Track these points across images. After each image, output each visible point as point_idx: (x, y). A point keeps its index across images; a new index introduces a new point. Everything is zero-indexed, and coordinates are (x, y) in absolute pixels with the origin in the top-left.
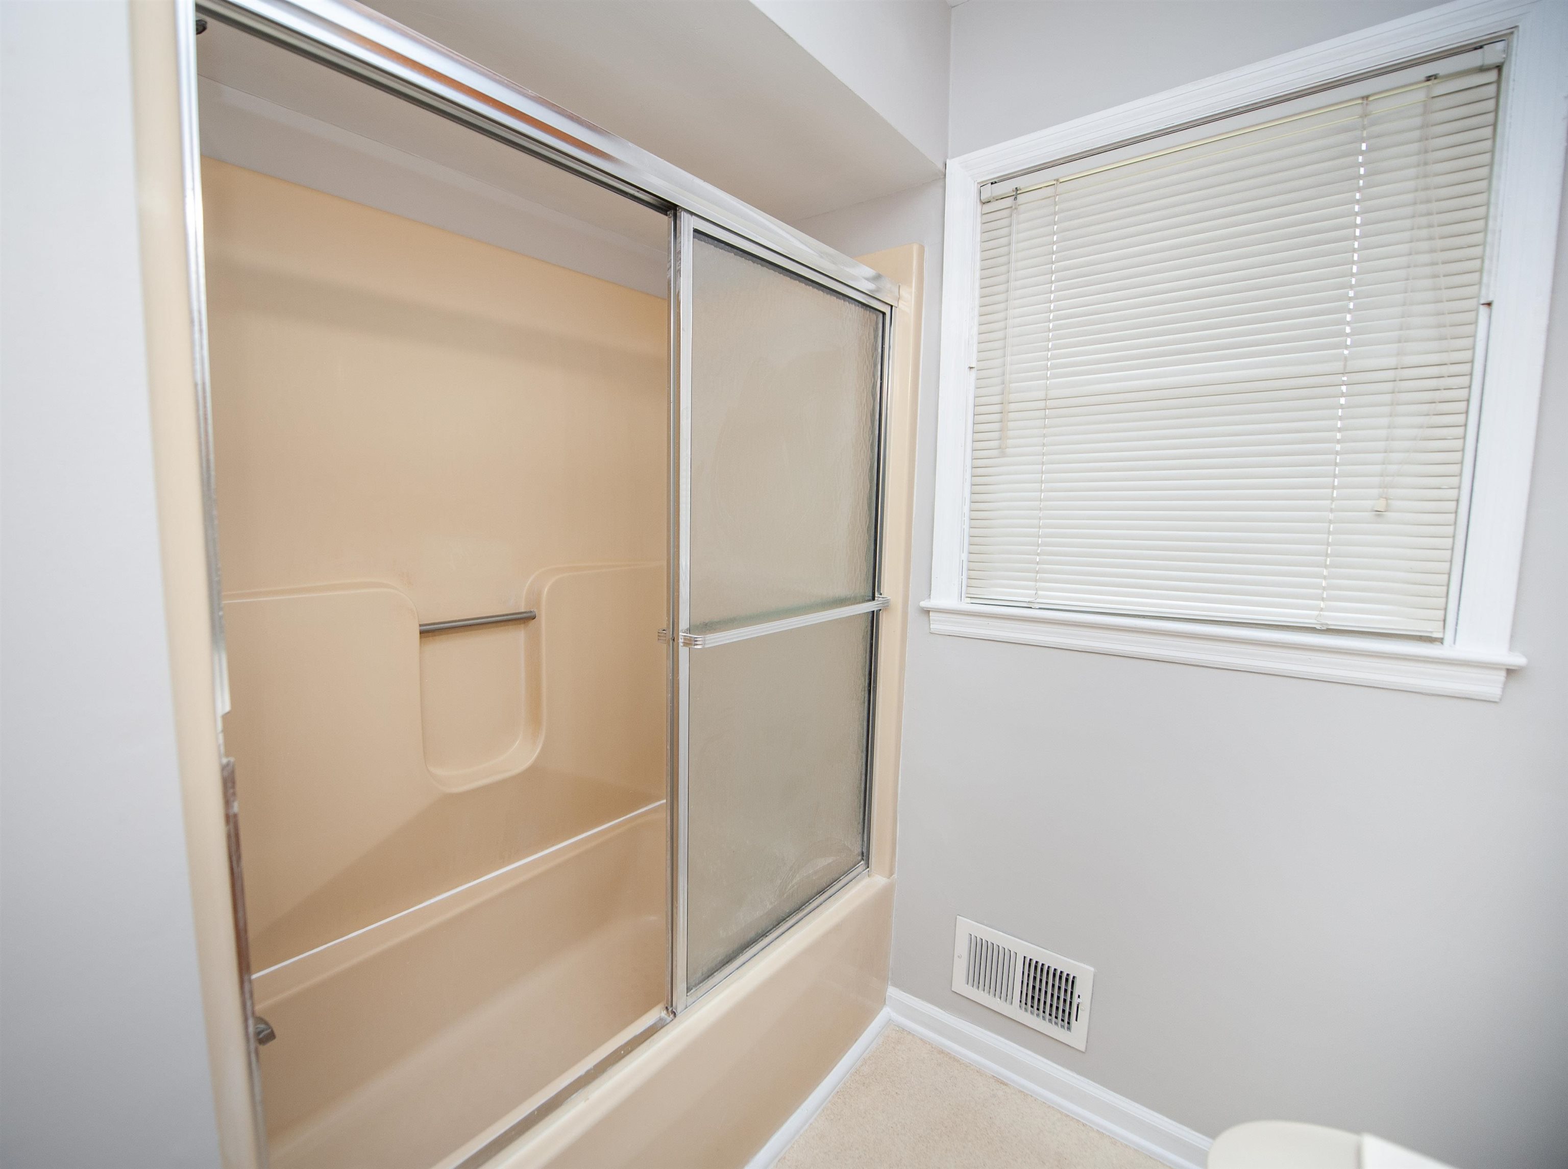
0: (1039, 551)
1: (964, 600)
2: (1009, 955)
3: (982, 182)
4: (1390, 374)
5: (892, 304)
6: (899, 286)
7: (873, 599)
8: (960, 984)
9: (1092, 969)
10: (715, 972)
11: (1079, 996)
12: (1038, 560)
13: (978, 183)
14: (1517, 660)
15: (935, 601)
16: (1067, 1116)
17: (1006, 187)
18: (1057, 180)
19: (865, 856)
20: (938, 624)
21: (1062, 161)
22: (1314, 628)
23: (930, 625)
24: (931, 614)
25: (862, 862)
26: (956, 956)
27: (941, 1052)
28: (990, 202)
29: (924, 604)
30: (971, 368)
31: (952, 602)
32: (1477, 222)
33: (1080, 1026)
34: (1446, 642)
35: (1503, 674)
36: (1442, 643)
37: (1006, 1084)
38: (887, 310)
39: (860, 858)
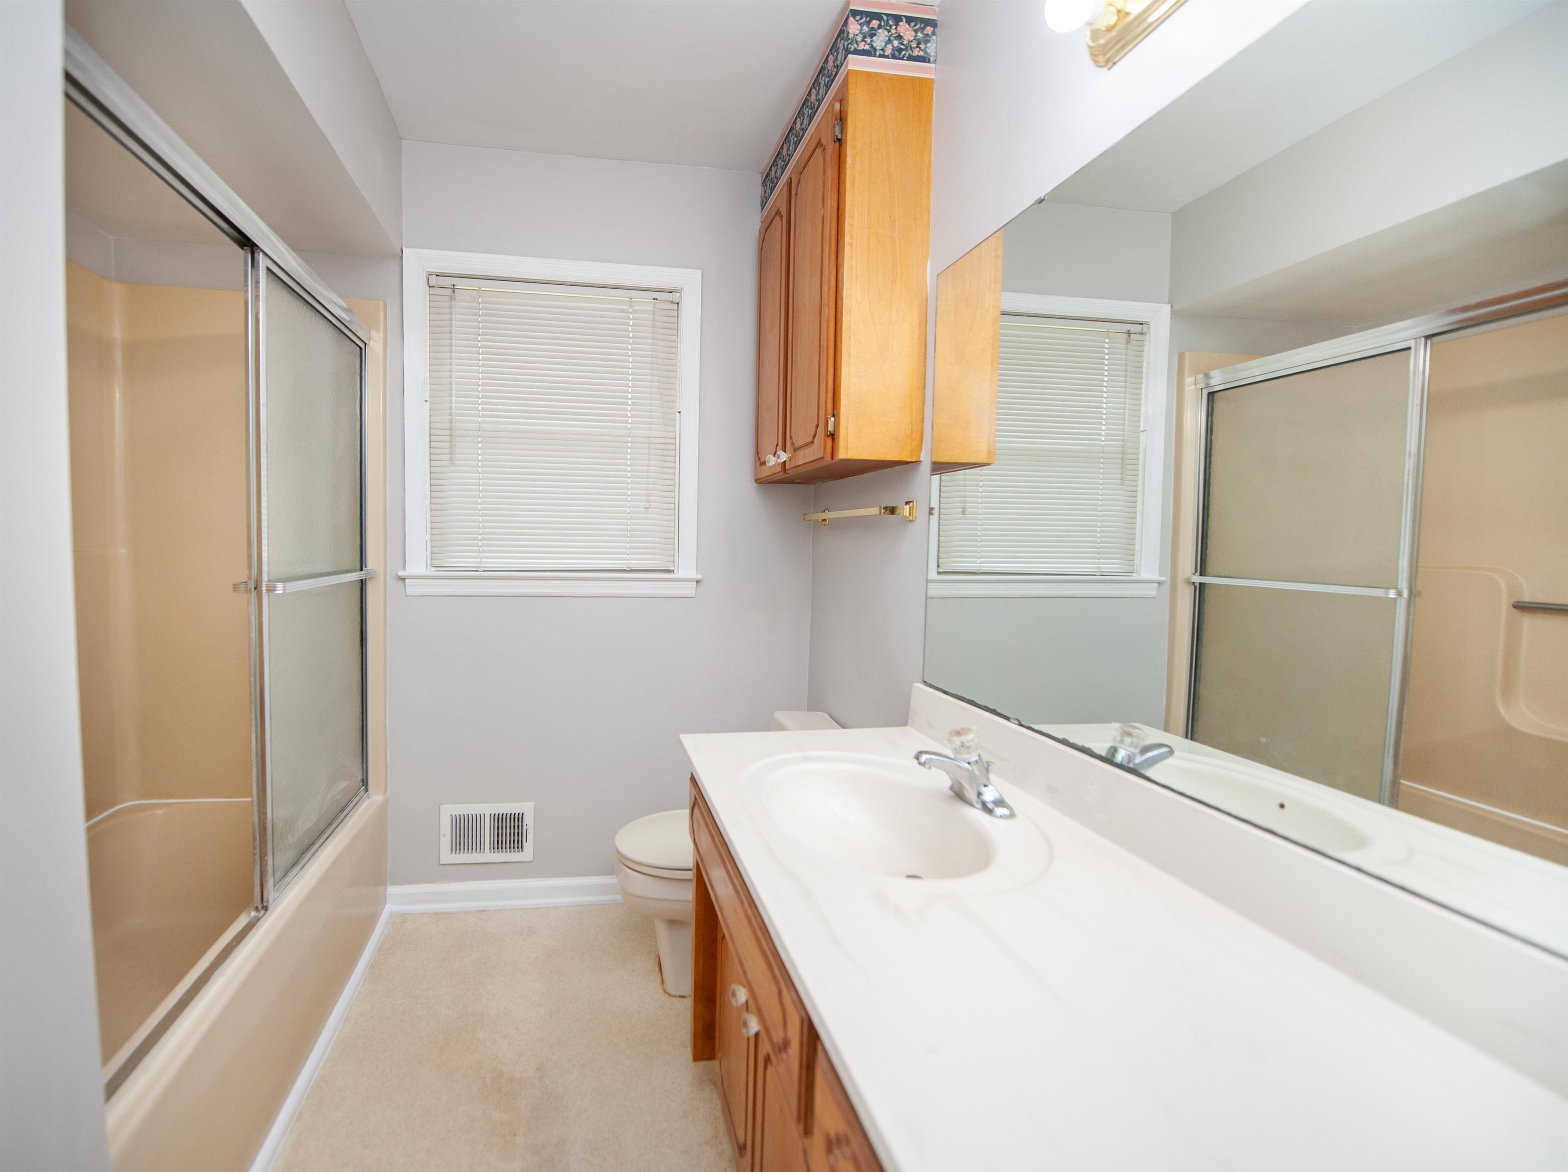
0: (480, 532)
1: (430, 569)
2: (480, 818)
3: (429, 272)
4: (663, 441)
5: (367, 343)
6: (370, 330)
7: (361, 570)
8: (447, 857)
9: (532, 803)
10: (287, 872)
11: (527, 825)
12: (480, 538)
13: (426, 272)
14: (699, 577)
15: (410, 570)
16: (526, 909)
17: (448, 282)
18: (480, 288)
19: (365, 782)
20: (413, 588)
21: (483, 277)
22: (625, 570)
23: (405, 588)
24: (407, 580)
25: (363, 788)
26: (441, 835)
27: (437, 914)
28: (434, 287)
29: (401, 573)
30: (426, 401)
31: (421, 570)
32: (673, 373)
33: (528, 846)
34: (676, 571)
35: (695, 583)
36: (674, 573)
37: (486, 911)
38: (362, 346)
39: (361, 784)
